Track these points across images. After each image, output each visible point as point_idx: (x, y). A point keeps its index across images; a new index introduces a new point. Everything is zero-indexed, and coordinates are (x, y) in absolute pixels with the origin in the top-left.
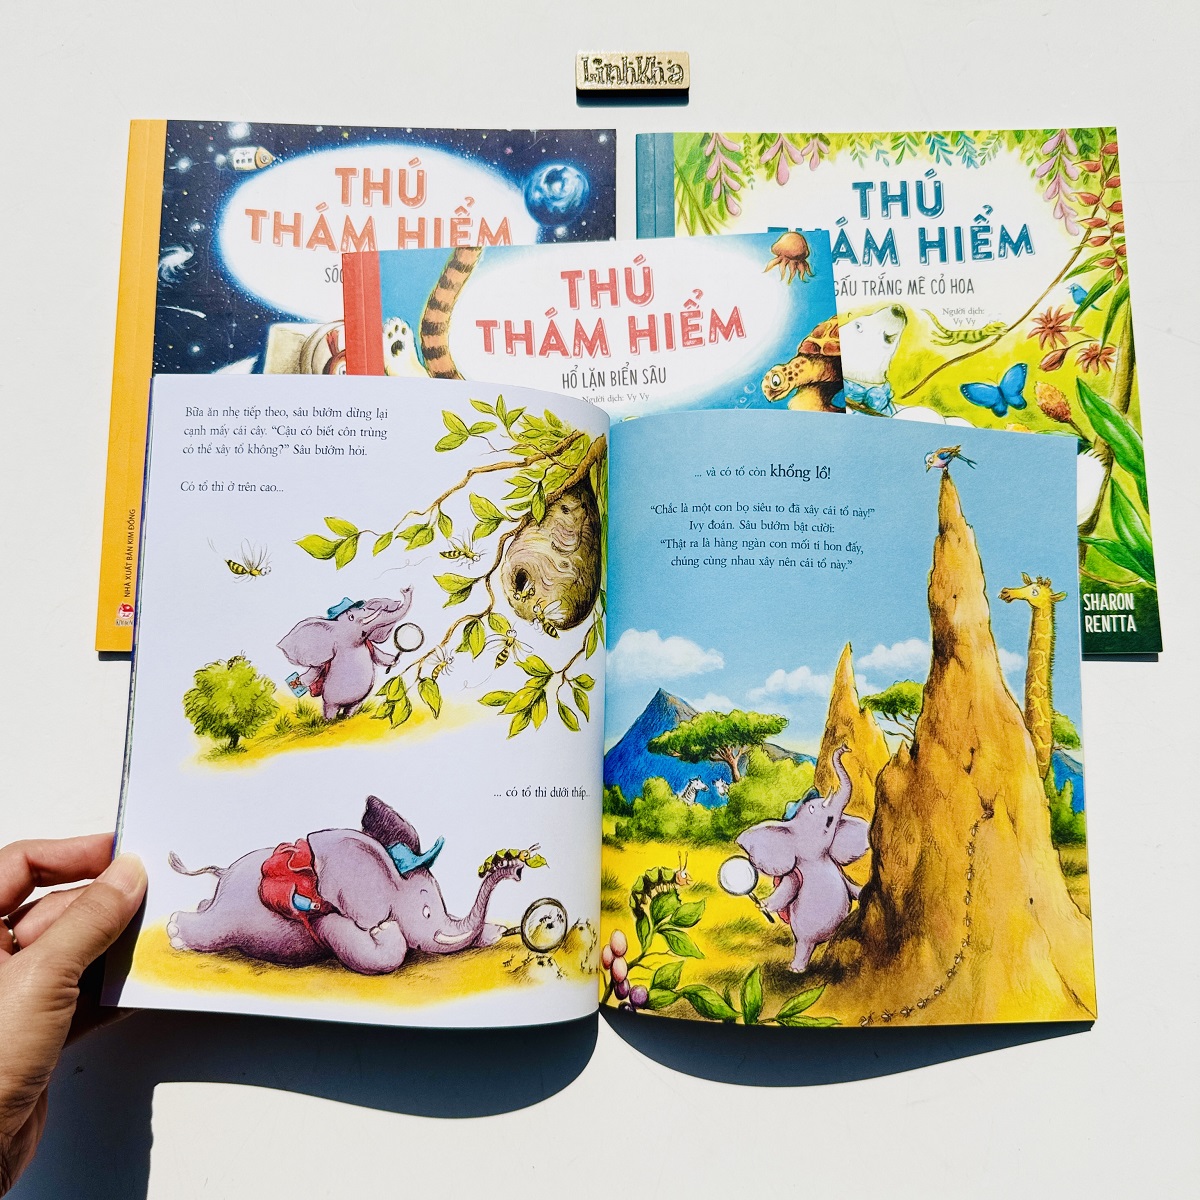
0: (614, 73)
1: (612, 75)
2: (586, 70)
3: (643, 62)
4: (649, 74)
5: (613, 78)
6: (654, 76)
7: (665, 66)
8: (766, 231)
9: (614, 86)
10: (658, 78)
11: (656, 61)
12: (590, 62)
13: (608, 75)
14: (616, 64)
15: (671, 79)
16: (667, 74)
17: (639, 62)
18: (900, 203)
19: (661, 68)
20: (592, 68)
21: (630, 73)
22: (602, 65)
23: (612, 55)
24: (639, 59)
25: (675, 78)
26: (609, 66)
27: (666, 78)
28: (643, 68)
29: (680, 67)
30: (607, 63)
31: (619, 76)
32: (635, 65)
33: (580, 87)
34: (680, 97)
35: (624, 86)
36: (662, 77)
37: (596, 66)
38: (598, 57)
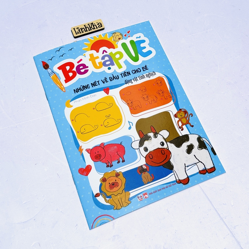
4: (93, 27)
5: (83, 31)
27: (98, 27)
28: (90, 26)
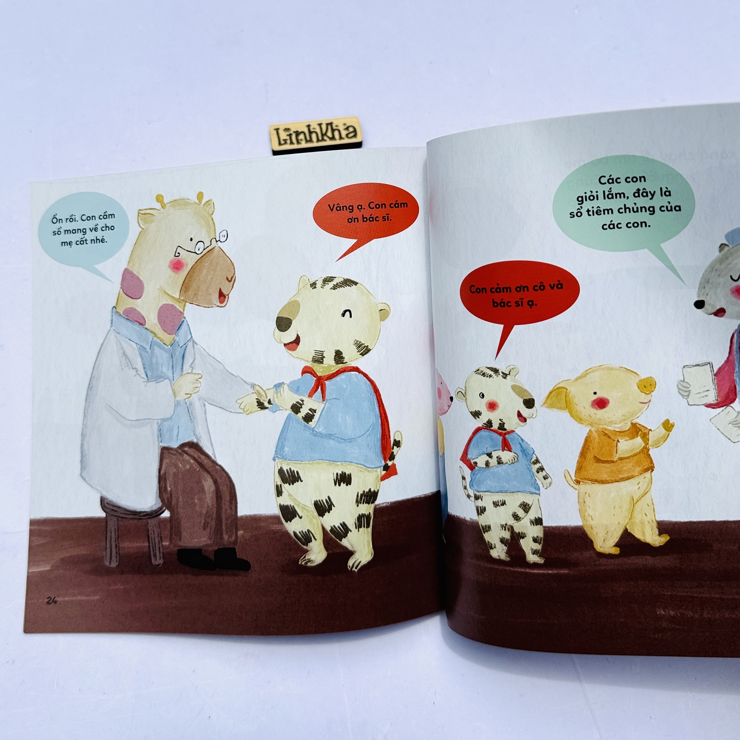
0: (301, 137)
2: (279, 137)
3: (324, 127)
4: (329, 134)
5: (301, 140)
6: (334, 136)
7: (341, 128)
9: (303, 145)
10: (337, 137)
11: (335, 125)
12: (281, 132)
13: (297, 139)
14: (303, 130)
15: (347, 135)
16: (344, 133)
17: (321, 128)
19: (338, 130)
20: (284, 135)
22: (292, 132)
23: (298, 125)
24: (320, 125)
25: (350, 135)
26: (297, 132)
27: (343, 135)
28: (324, 131)
29: (353, 127)
30: (295, 130)
31: (305, 138)
32: (318, 130)
33: (276, 150)
36: (340, 136)
37: (287, 133)
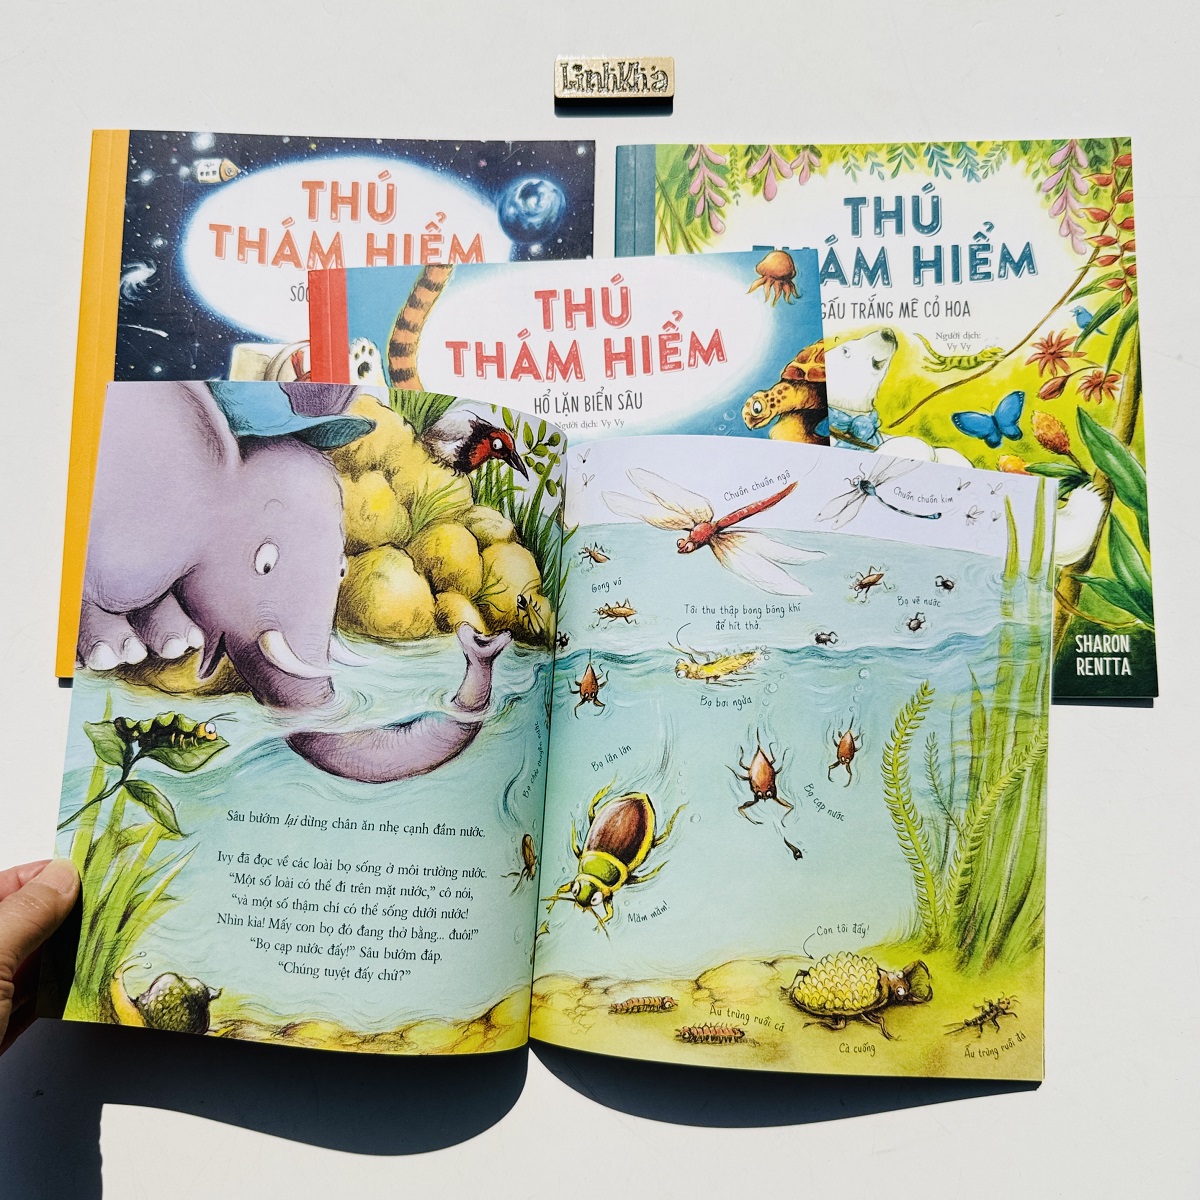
0: (594, 80)
1: (592, 82)
2: (565, 77)
3: (626, 68)
6: (636, 84)
7: (649, 73)
8: (751, 249)
9: (594, 94)
10: (641, 86)
11: (640, 66)
12: (569, 68)
13: (588, 82)
14: (598, 70)
15: (654, 86)
16: (650, 81)
17: (621, 68)
18: (894, 220)
19: (644, 75)
20: (572, 74)
21: (611, 80)
22: (583, 71)
23: (593, 61)
24: (621, 64)
25: (659, 85)
26: (589, 73)
29: (664, 74)
30: (588, 69)
31: (600, 83)
32: (617, 72)
33: (559, 96)
34: (663, 106)
35: (605, 94)
36: (645, 84)
37: (575, 72)
38: (579, 63)
